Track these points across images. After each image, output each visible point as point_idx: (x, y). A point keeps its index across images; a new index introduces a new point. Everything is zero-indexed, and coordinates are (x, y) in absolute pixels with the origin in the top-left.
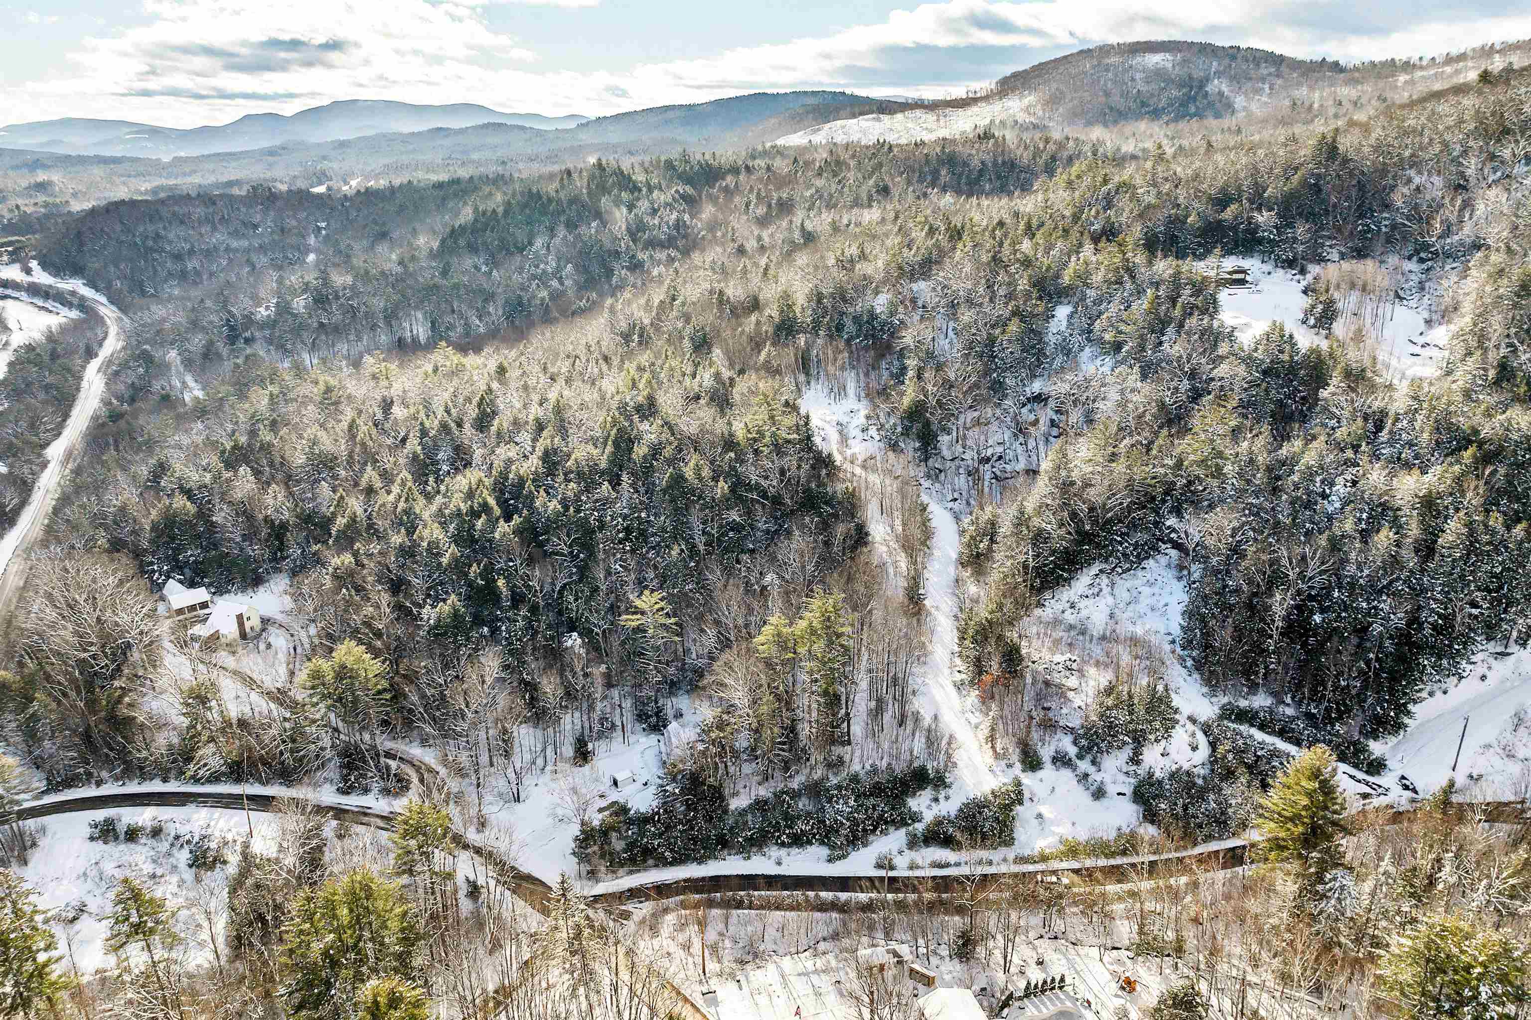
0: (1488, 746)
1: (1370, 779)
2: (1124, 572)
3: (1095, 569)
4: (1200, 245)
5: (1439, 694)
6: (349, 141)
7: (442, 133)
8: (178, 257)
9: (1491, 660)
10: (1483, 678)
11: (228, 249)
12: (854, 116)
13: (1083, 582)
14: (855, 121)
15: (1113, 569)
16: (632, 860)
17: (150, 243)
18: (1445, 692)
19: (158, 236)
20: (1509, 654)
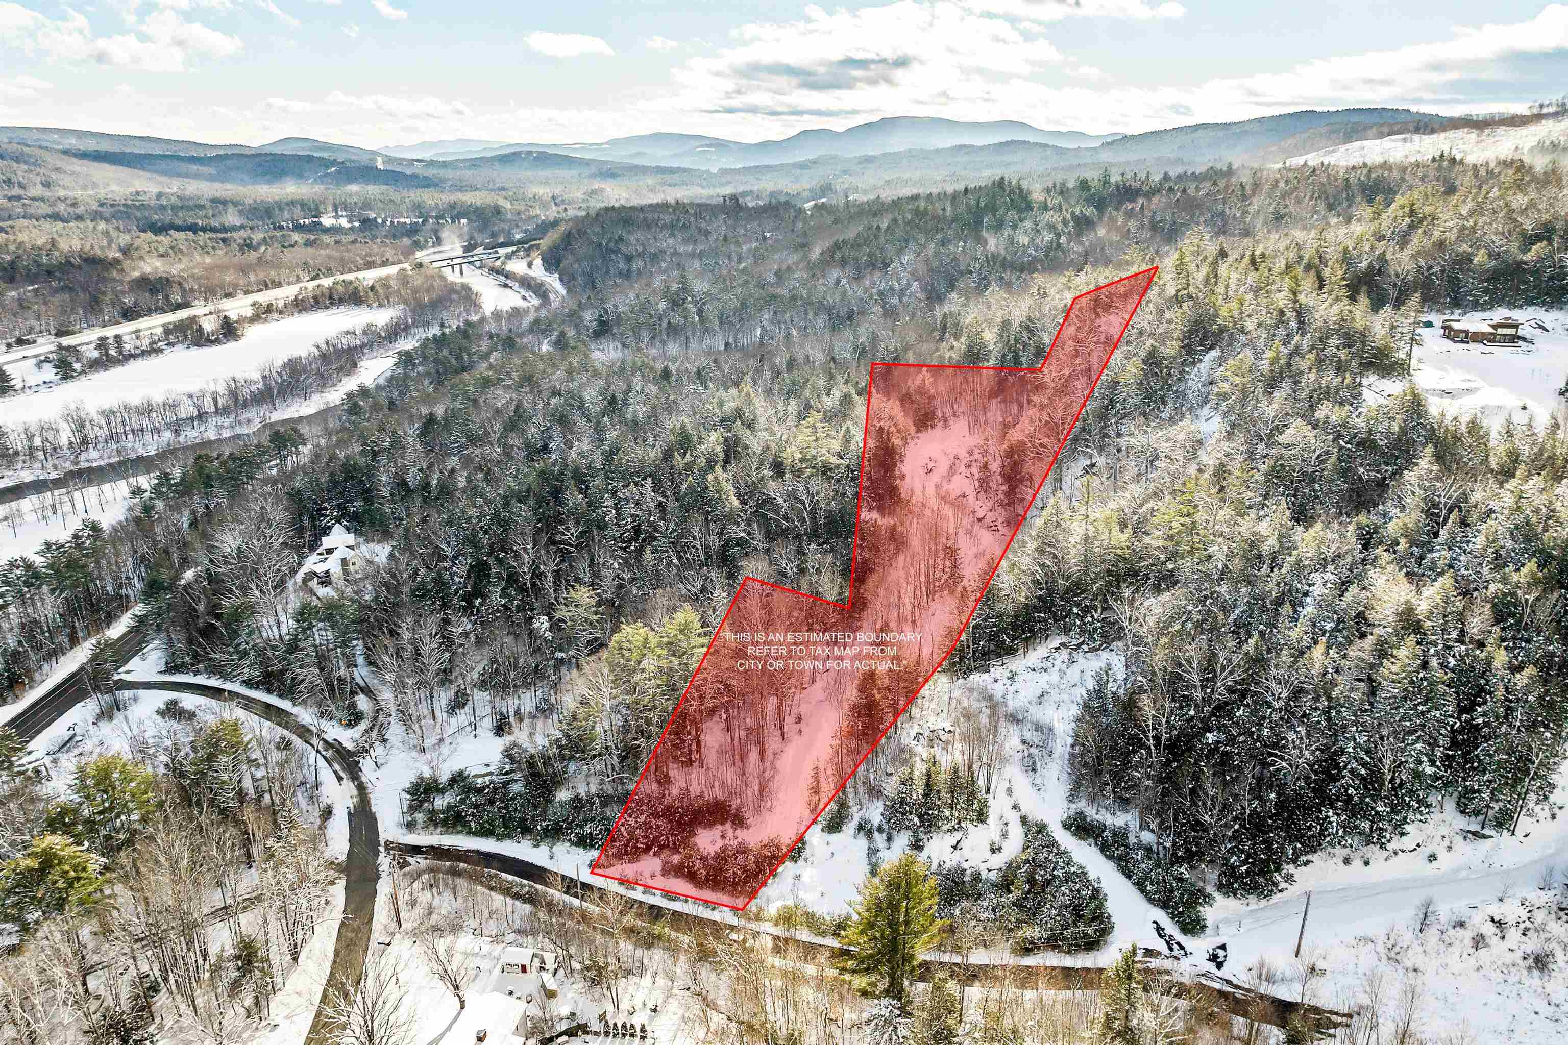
0: (1367, 940)
1: (1179, 937)
2: (1091, 650)
3: (1055, 642)
4: (1486, 291)
5: (1357, 863)
6: (874, 157)
7: (965, 150)
8: (629, 259)
9: (1459, 840)
10: (1432, 858)
11: (675, 253)
12: (1381, 135)
13: (1036, 655)
14: (1378, 142)
15: (1079, 646)
16: (444, 823)
17: (612, 245)
18: (1367, 863)
19: (621, 239)
20: (1485, 837)
